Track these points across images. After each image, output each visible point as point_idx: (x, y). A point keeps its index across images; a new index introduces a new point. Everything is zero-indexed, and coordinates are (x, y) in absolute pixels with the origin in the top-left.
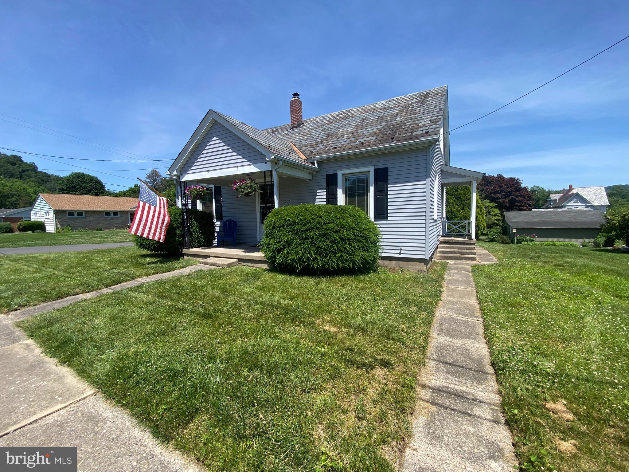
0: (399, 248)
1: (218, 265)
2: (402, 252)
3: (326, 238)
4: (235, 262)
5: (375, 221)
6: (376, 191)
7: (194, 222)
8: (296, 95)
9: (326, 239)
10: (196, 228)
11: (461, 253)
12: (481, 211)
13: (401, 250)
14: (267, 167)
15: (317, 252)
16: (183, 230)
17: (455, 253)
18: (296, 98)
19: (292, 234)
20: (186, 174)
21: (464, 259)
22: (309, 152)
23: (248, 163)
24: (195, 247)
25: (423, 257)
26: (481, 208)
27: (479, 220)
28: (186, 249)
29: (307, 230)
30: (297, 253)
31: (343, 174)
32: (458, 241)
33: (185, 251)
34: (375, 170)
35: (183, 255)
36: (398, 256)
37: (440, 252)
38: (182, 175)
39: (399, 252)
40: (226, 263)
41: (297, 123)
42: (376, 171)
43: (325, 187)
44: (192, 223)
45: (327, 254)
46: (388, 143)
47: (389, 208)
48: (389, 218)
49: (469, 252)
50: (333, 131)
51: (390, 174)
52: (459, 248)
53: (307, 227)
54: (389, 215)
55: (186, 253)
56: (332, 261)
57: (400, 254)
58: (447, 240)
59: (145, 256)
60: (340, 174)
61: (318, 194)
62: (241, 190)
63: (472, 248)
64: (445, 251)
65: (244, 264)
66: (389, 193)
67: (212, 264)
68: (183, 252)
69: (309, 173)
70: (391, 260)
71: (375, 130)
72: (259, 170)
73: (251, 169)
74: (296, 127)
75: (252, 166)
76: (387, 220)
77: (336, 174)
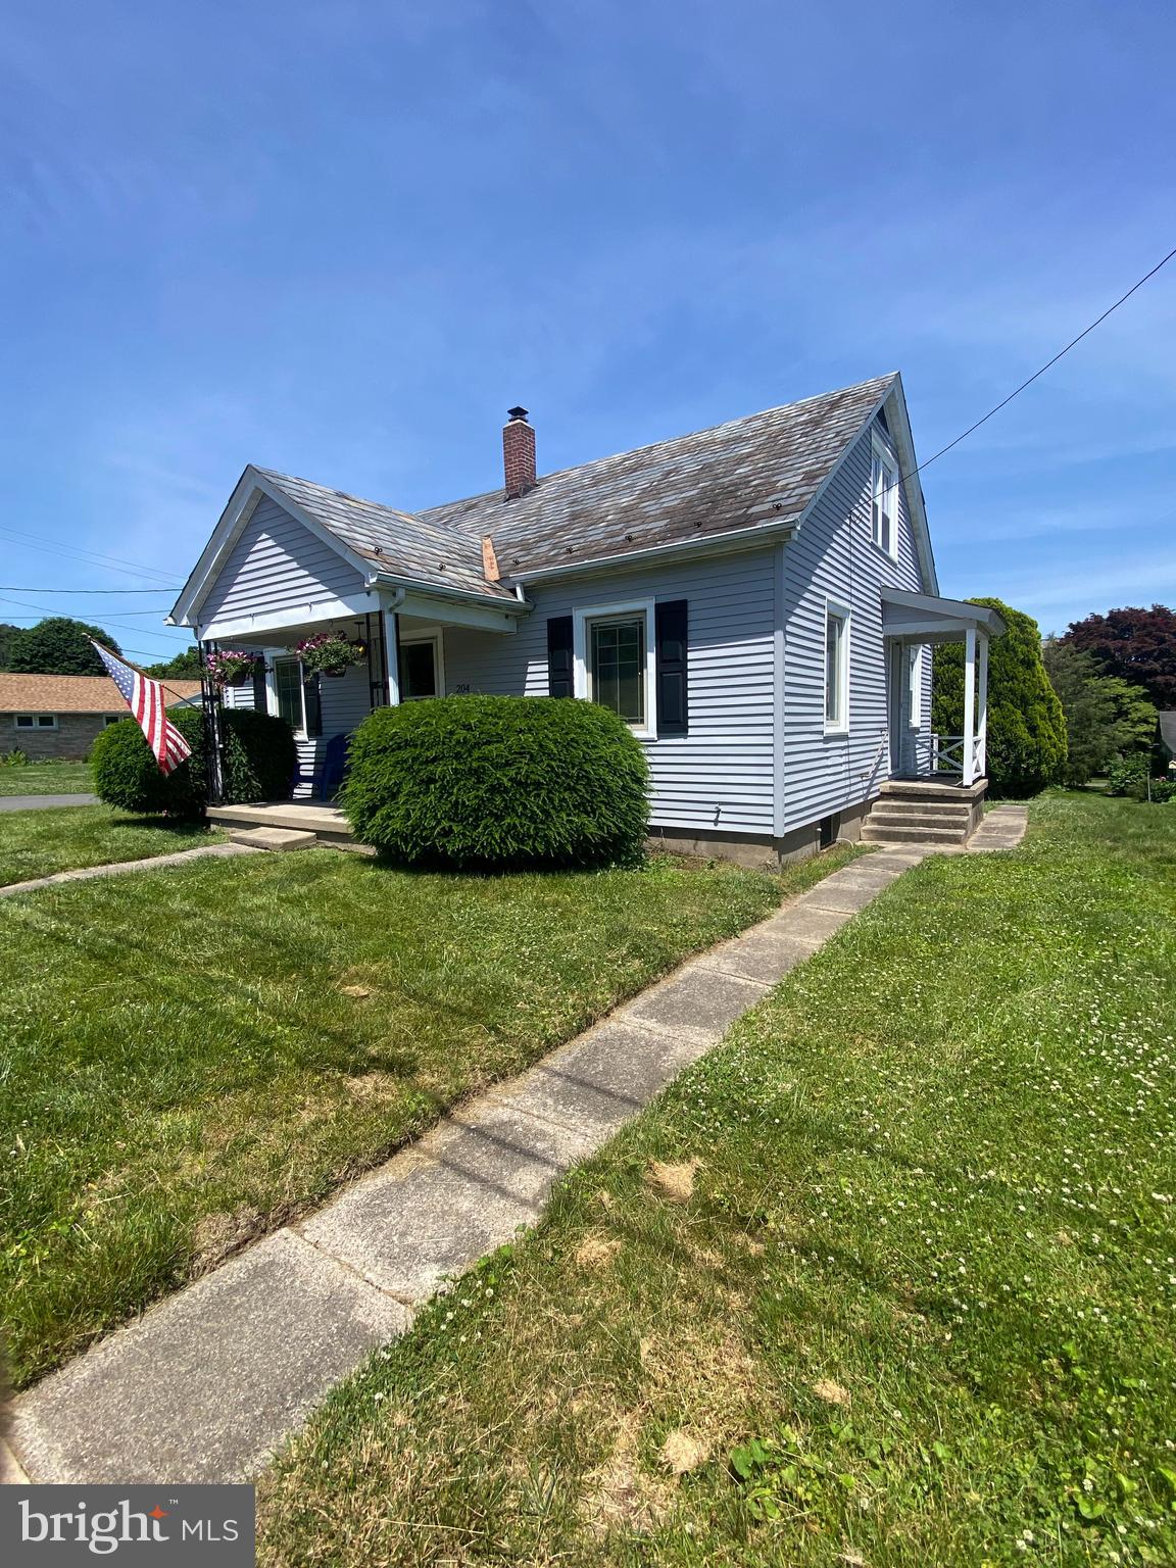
0: (712, 807)
1: (265, 846)
2: (722, 817)
3: (478, 779)
4: (308, 839)
5: (659, 737)
6: (660, 661)
7: (235, 740)
8: (518, 412)
9: (479, 782)
10: (240, 755)
11: (927, 824)
12: (1049, 709)
13: (718, 812)
14: (371, 604)
15: (456, 814)
16: (205, 759)
17: (912, 823)
18: (518, 421)
19: (401, 771)
20: (210, 623)
21: (931, 841)
22: (511, 562)
23: (330, 595)
24: (240, 803)
25: (768, 831)
26: (1051, 700)
27: (1044, 736)
28: (214, 806)
29: (434, 760)
30: (408, 816)
31: (587, 619)
32: (926, 793)
33: (212, 811)
34: (657, 606)
35: (209, 821)
36: (710, 826)
37: (876, 820)
38: (201, 626)
39: (713, 817)
40: (281, 840)
41: (521, 484)
42: (660, 609)
43: (545, 651)
44: (229, 744)
45: (477, 819)
46: (684, 538)
47: (690, 704)
48: (691, 731)
49: (949, 821)
50: (590, 504)
51: (691, 616)
52: (926, 811)
53: (431, 754)
54: (691, 722)
55: (214, 815)
56: (487, 837)
57: (716, 822)
58: (900, 788)
59: (118, 823)
60: (580, 618)
61: (530, 669)
62: (311, 660)
63: (960, 809)
64: (886, 819)
65: (330, 844)
66: (690, 665)
67: (254, 844)
68: (208, 815)
69: (507, 617)
70: (697, 839)
71: (676, 502)
72: (353, 613)
73: (337, 609)
74: (517, 496)
75: (339, 603)
76: (686, 737)
77: (570, 619)
